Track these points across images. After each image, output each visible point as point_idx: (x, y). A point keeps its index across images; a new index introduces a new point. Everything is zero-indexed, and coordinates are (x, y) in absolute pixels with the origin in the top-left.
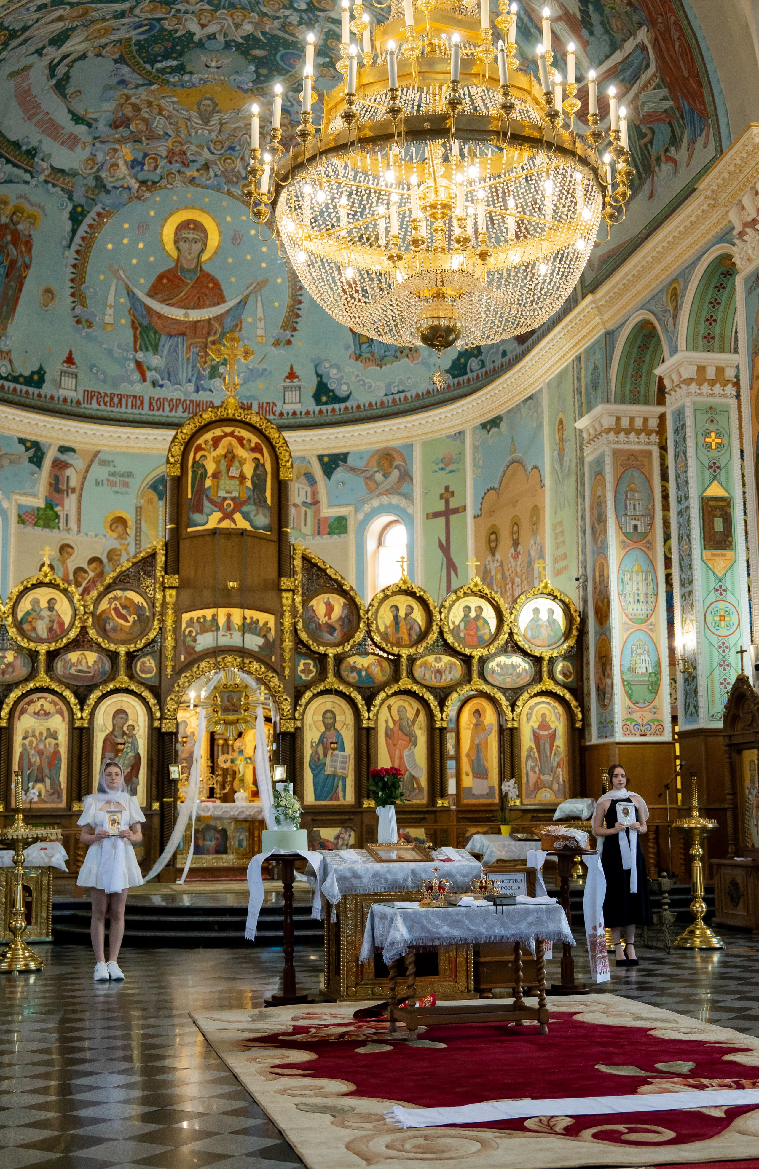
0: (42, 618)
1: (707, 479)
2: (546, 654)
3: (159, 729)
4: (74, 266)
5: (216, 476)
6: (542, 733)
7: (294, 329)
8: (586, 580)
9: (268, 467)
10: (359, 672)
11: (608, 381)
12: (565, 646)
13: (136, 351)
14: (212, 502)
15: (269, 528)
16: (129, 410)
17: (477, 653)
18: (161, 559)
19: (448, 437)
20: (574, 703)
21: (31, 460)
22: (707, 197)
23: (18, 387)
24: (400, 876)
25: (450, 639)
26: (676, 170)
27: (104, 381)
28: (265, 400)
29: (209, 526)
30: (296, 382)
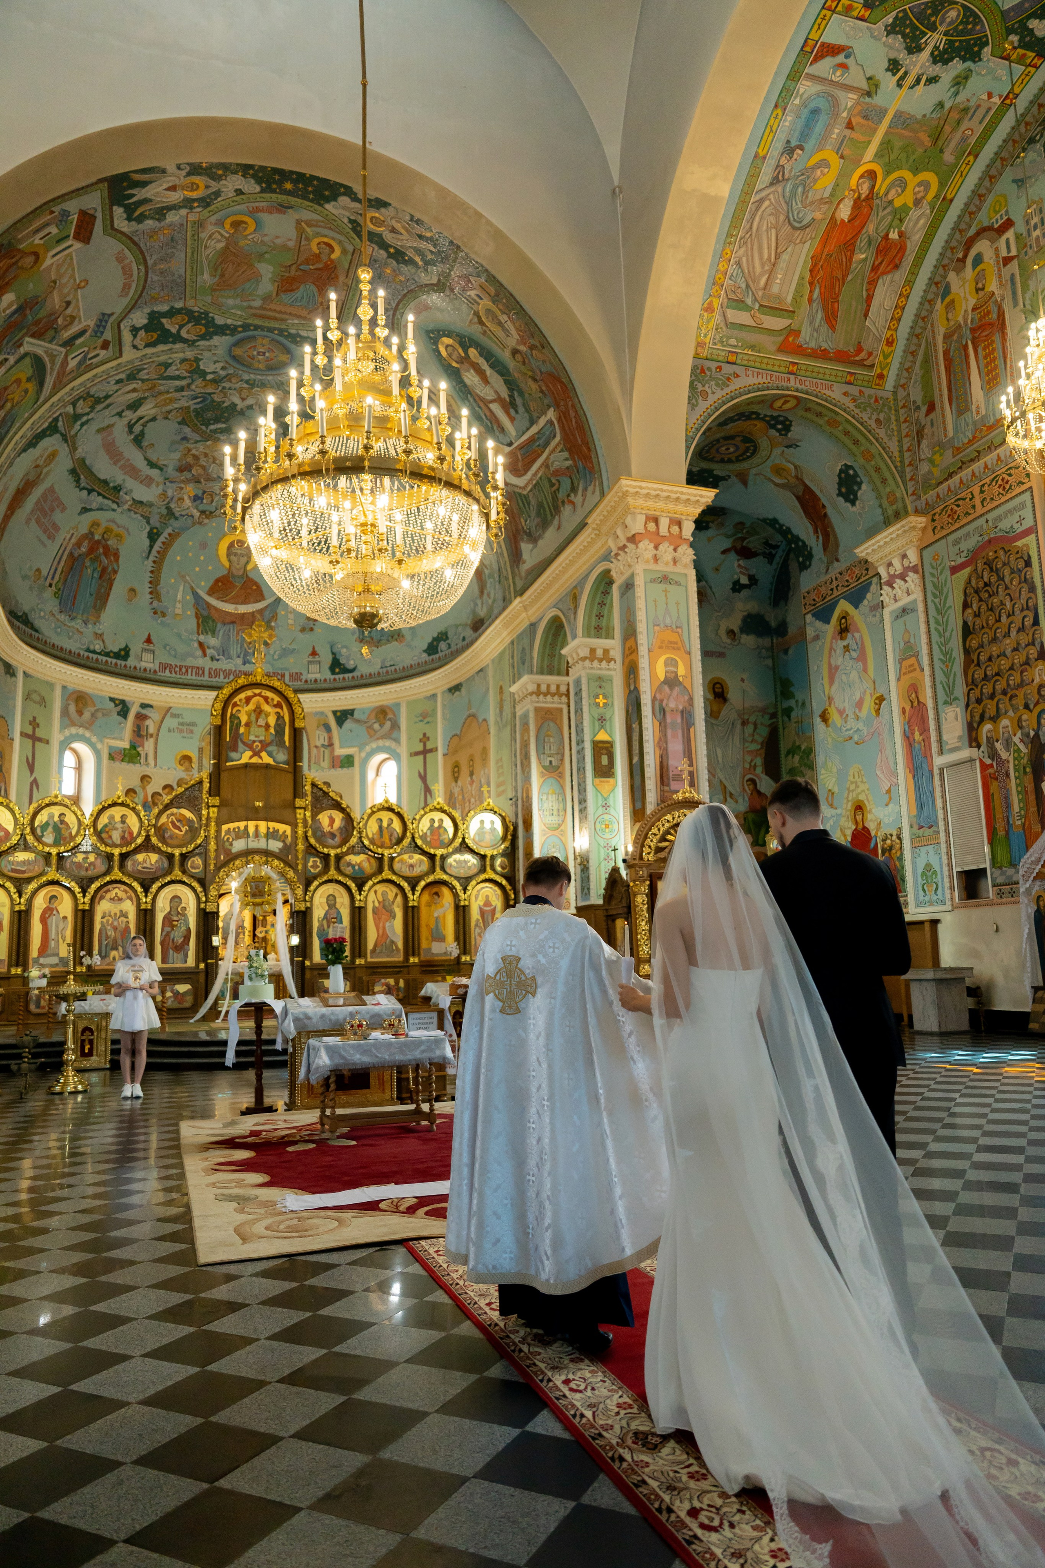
0: (116, 829)
1: (597, 728)
2: (489, 853)
3: (204, 910)
4: (152, 572)
5: (247, 725)
6: (486, 908)
9: (287, 719)
10: (353, 866)
11: (532, 658)
12: (503, 847)
13: (199, 634)
14: (244, 744)
15: (287, 763)
16: (194, 677)
17: (439, 852)
18: (206, 786)
19: (426, 698)
20: (508, 887)
21: (119, 714)
22: (594, 529)
23: (109, 660)
24: (341, 1017)
25: (419, 842)
26: (574, 510)
27: (175, 657)
28: (294, 671)
29: (243, 761)
30: (317, 658)
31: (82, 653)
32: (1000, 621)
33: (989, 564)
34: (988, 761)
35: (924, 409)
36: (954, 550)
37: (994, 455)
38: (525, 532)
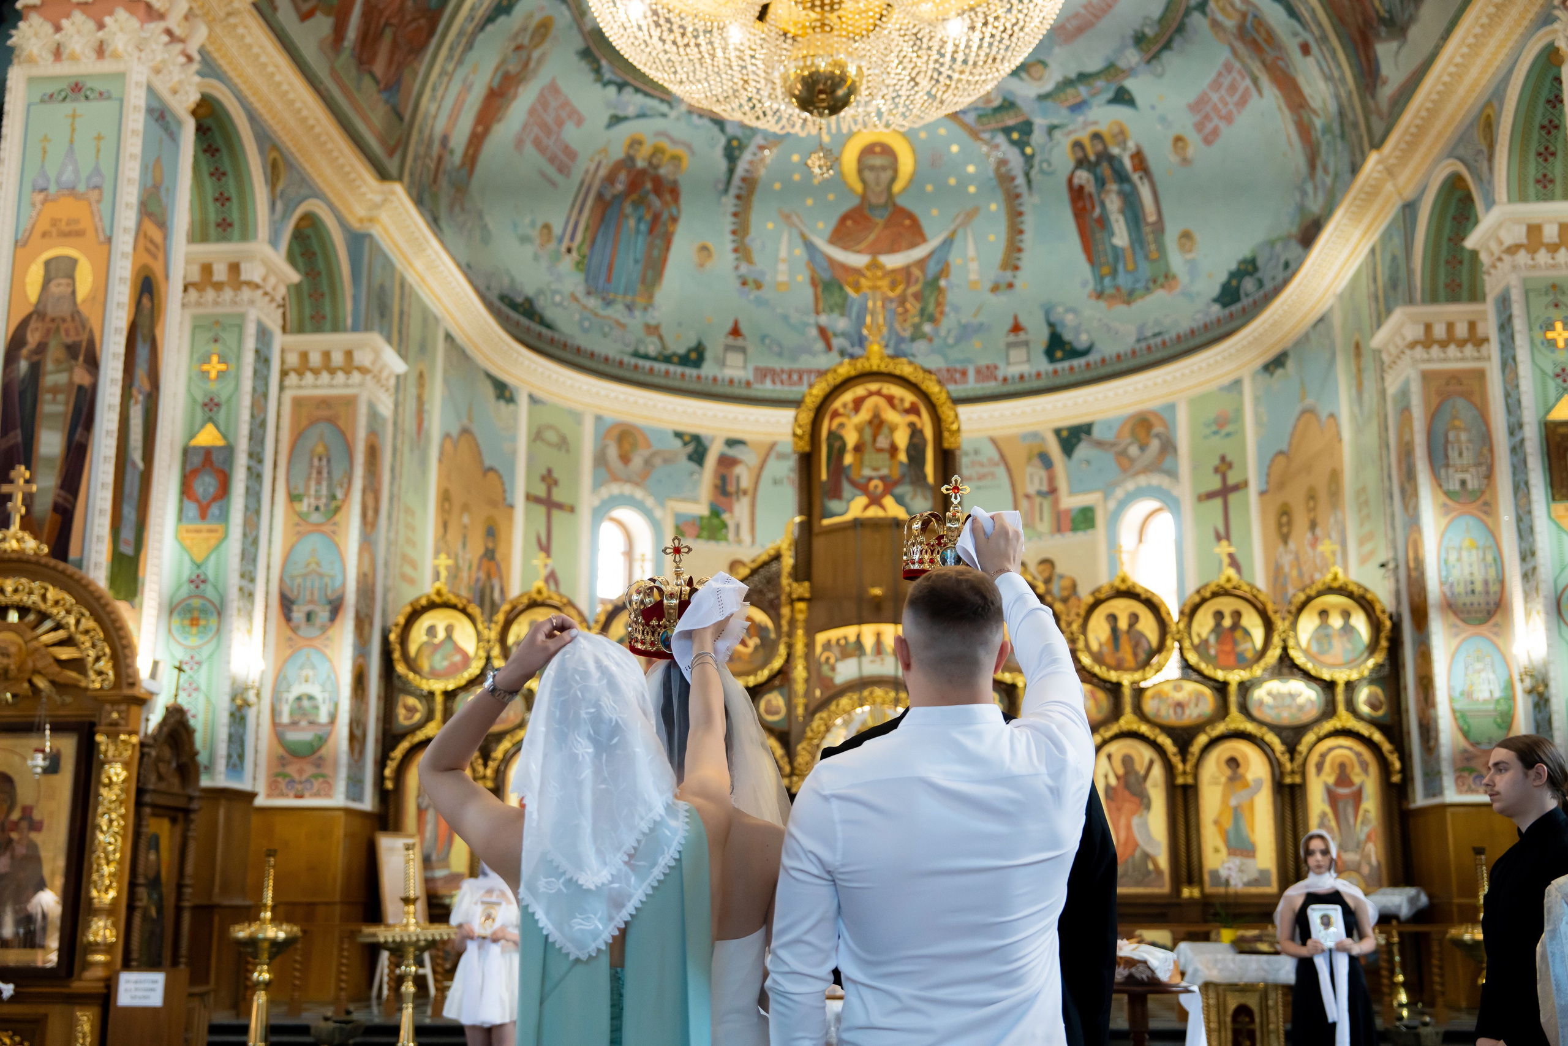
1: (1552, 392)
2: (1341, 676)
4: (735, 215)
5: (858, 449)
6: (1342, 791)
7: (1016, 268)
8: (1397, 567)
9: (929, 433)
11: (1410, 272)
12: (1371, 663)
13: (817, 313)
14: (854, 484)
17: (1235, 677)
18: (788, 561)
19: (1221, 389)
20: (1386, 747)
21: (690, 458)
23: (672, 368)
27: (780, 355)
28: (983, 362)
29: (849, 517)
30: (1022, 336)
31: (626, 359)
38: (1382, 20)
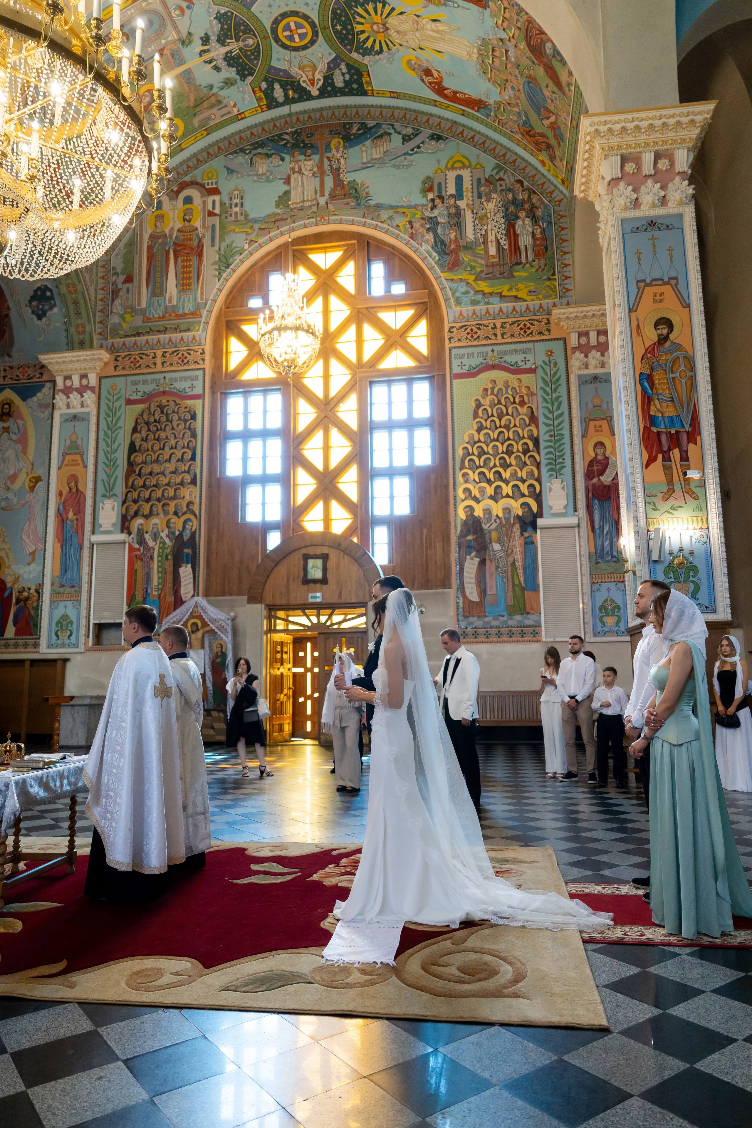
32: (163, 449)
33: (161, 407)
34: (136, 546)
35: (122, 278)
36: (131, 389)
37: (179, 335)
